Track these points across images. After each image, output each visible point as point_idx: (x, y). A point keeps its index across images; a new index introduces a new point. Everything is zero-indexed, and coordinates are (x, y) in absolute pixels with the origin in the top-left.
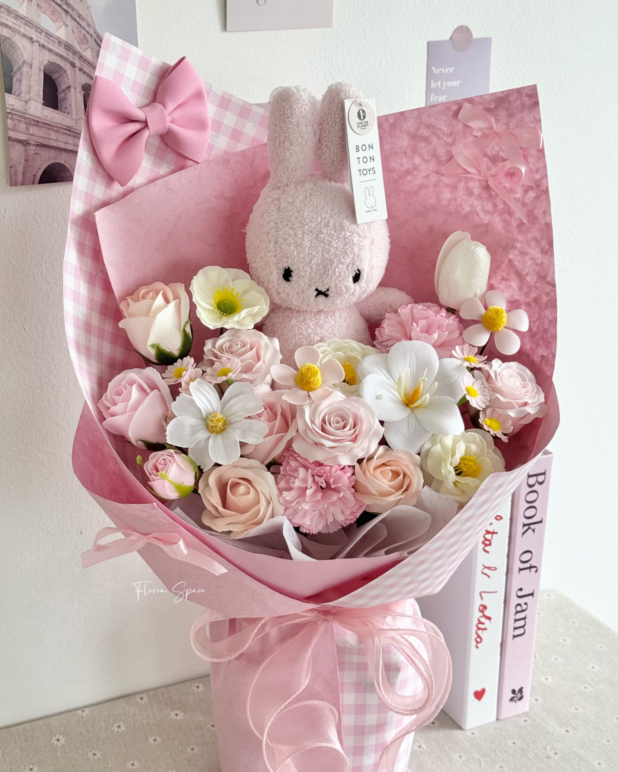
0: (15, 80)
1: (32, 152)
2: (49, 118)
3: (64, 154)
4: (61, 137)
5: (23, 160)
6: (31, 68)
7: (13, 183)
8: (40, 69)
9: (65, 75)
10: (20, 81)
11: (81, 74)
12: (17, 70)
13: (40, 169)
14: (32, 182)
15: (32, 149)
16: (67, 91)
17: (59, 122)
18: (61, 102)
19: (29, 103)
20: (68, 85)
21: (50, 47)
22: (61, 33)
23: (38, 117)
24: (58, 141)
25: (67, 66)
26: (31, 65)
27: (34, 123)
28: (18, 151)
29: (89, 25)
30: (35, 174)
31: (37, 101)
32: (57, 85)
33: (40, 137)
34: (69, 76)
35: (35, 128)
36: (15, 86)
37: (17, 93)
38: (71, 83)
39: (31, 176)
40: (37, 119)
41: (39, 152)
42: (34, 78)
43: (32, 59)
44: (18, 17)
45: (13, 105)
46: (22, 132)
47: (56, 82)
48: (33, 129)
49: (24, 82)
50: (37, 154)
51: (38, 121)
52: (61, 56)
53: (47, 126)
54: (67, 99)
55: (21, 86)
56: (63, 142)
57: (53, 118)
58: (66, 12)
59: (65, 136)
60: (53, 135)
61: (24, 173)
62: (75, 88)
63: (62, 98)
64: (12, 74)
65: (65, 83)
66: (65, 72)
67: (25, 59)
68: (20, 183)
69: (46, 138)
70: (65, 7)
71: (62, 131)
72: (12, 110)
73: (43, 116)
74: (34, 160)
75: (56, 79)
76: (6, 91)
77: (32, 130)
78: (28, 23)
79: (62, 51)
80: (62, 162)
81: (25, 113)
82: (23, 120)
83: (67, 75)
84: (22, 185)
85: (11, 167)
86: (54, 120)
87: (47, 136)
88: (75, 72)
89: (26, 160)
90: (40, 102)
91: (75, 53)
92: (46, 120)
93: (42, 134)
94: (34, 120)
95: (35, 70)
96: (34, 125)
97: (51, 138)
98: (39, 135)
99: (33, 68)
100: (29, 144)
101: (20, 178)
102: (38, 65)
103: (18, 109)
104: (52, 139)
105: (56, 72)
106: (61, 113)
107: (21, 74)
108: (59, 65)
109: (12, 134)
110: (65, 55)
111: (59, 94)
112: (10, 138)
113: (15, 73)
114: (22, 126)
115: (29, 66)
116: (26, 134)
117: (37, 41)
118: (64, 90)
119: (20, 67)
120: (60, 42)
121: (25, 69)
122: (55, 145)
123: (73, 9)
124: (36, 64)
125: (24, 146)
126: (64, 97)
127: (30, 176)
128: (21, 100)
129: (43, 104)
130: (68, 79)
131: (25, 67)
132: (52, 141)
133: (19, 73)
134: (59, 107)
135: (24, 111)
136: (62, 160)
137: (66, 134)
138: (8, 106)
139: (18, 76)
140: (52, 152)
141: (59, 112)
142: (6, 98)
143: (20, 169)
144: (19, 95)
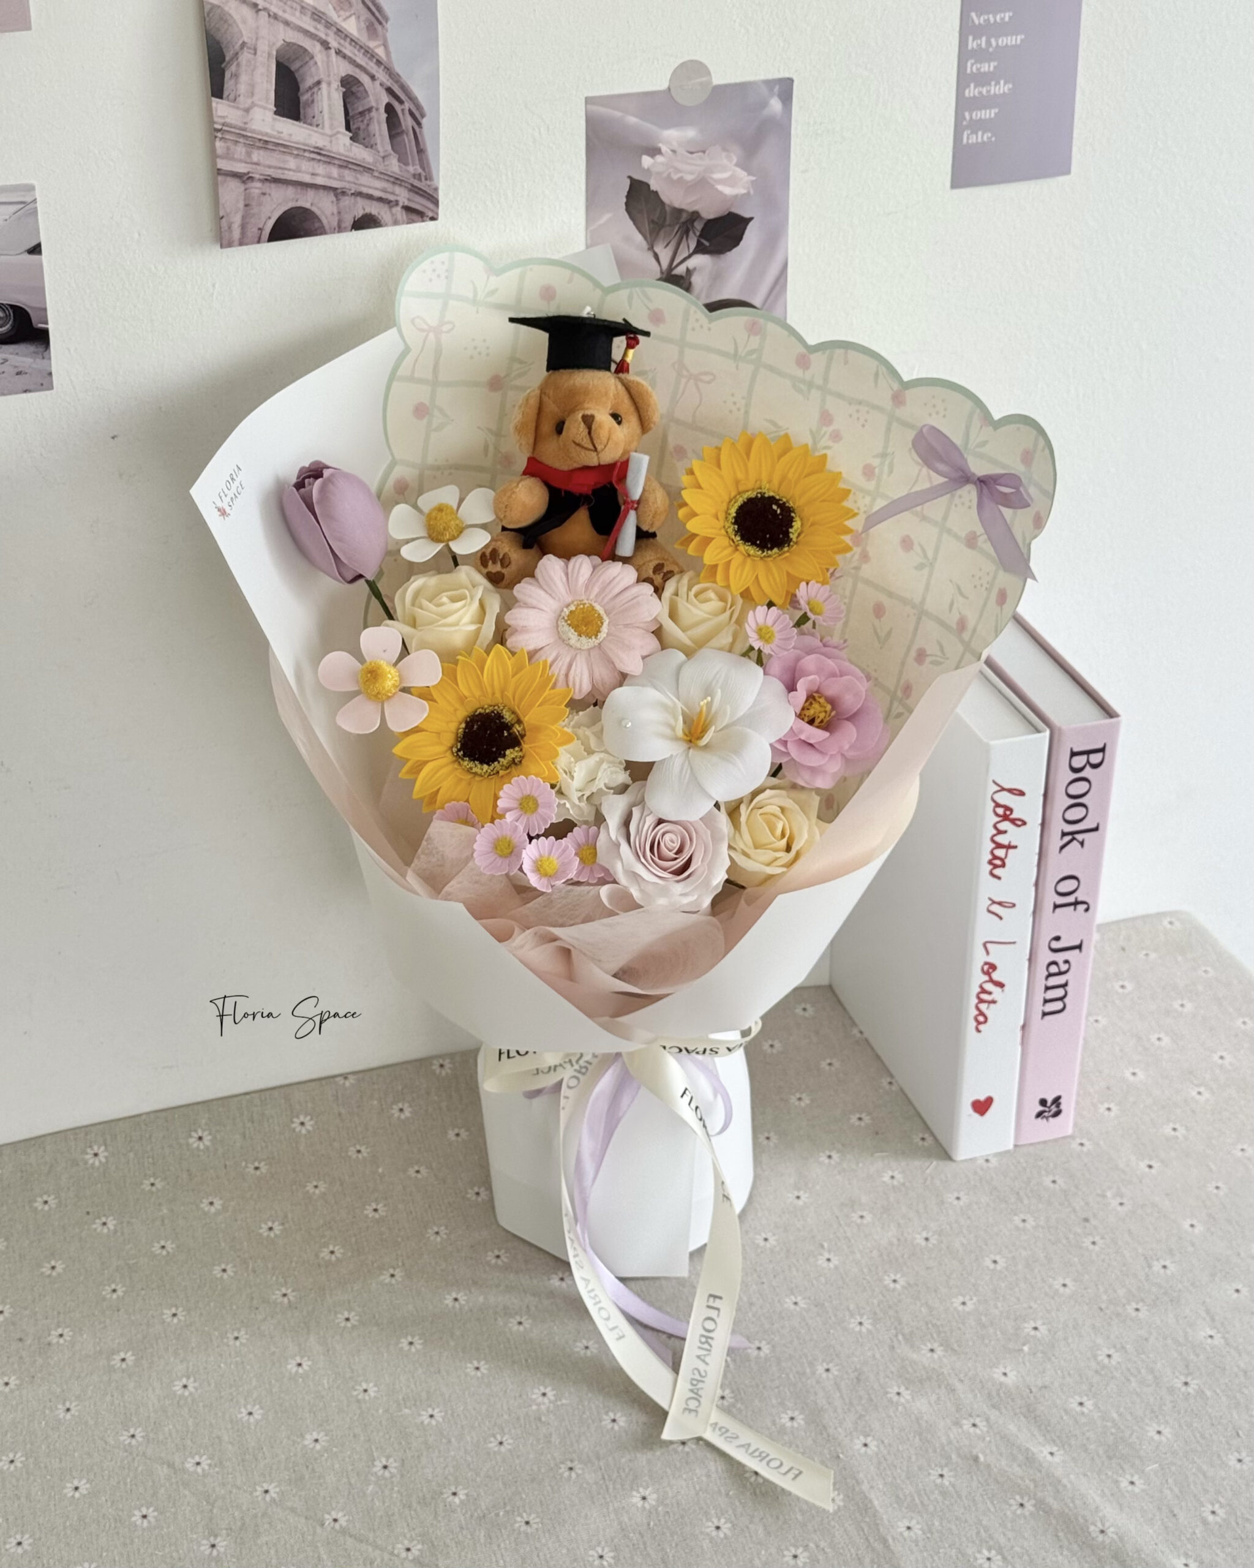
0: (227, 75)
1: (257, 191)
2: (285, 135)
3: (311, 193)
4: (306, 166)
5: (241, 205)
6: (255, 54)
7: (225, 242)
8: (269, 55)
9: (311, 63)
10: (236, 76)
11: (340, 59)
12: (232, 59)
13: (270, 218)
14: (256, 240)
15: (256, 188)
16: (315, 89)
17: (302, 140)
18: (304, 109)
19: (252, 112)
20: (316, 79)
21: (287, 16)
23: (267, 134)
24: (300, 171)
25: (315, 49)
26: (255, 50)
27: (261, 145)
28: (232, 192)
30: (261, 226)
31: (265, 108)
32: (299, 80)
33: (270, 167)
34: (319, 64)
35: (262, 152)
36: (229, 84)
37: (232, 97)
38: (322, 75)
39: (255, 230)
40: (265, 138)
41: (268, 191)
42: (261, 70)
43: (257, 39)
45: (223, 117)
46: (241, 161)
47: (297, 75)
48: (259, 154)
49: (244, 78)
50: (264, 194)
51: (266, 142)
52: (306, 32)
53: (282, 149)
54: (315, 104)
55: (238, 86)
56: (308, 173)
57: (291, 135)
59: (312, 163)
60: (292, 163)
61: (243, 227)
62: (329, 84)
63: (308, 100)
64: (223, 66)
65: (312, 76)
66: (312, 57)
67: (246, 40)
68: (236, 242)
69: (280, 168)
71: (307, 154)
72: (223, 125)
73: (275, 133)
74: (260, 204)
75: (298, 70)
76: (214, 95)
77: (257, 156)
79: (307, 23)
80: (307, 205)
81: (245, 130)
82: (241, 140)
83: (316, 63)
84: (241, 244)
85: (222, 218)
86: (295, 138)
87: (282, 165)
88: (328, 56)
89: (246, 205)
90: (270, 110)
91: (329, 25)
92: (279, 138)
93: (274, 163)
94: (260, 140)
95: (262, 57)
96: (259, 148)
97: (287, 166)
98: (268, 162)
99: (259, 53)
100: (251, 178)
101: (236, 234)
102: (266, 48)
103: (233, 122)
104: (290, 170)
105: (297, 58)
106: (305, 125)
107: (238, 65)
108: (301, 47)
109: (222, 164)
110: (312, 30)
111: (303, 94)
112: (219, 172)
113: (229, 62)
114: (240, 151)
115: (253, 52)
116: (246, 163)
117: (265, 9)
118: (310, 88)
119: (237, 54)
121: (245, 57)
122: (294, 178)
124: (263, 47)
125: (244, 182)
126: (311, 99)
127: (252, 231)
128: (238, 108)
129: (276, 113)
130: (318, 68)
131: (245, 53)
132: (291, 173)
133: (235, 64)
134: (302, 117)
135: (242, 125)
136: (307, 201)
137: (313, 159)
138: (216, 119)
139: (233, 68)
140: (290, 191)
141: (301, 124)
142: (214, 105)
143: (237, 220)
144: (235, 100)
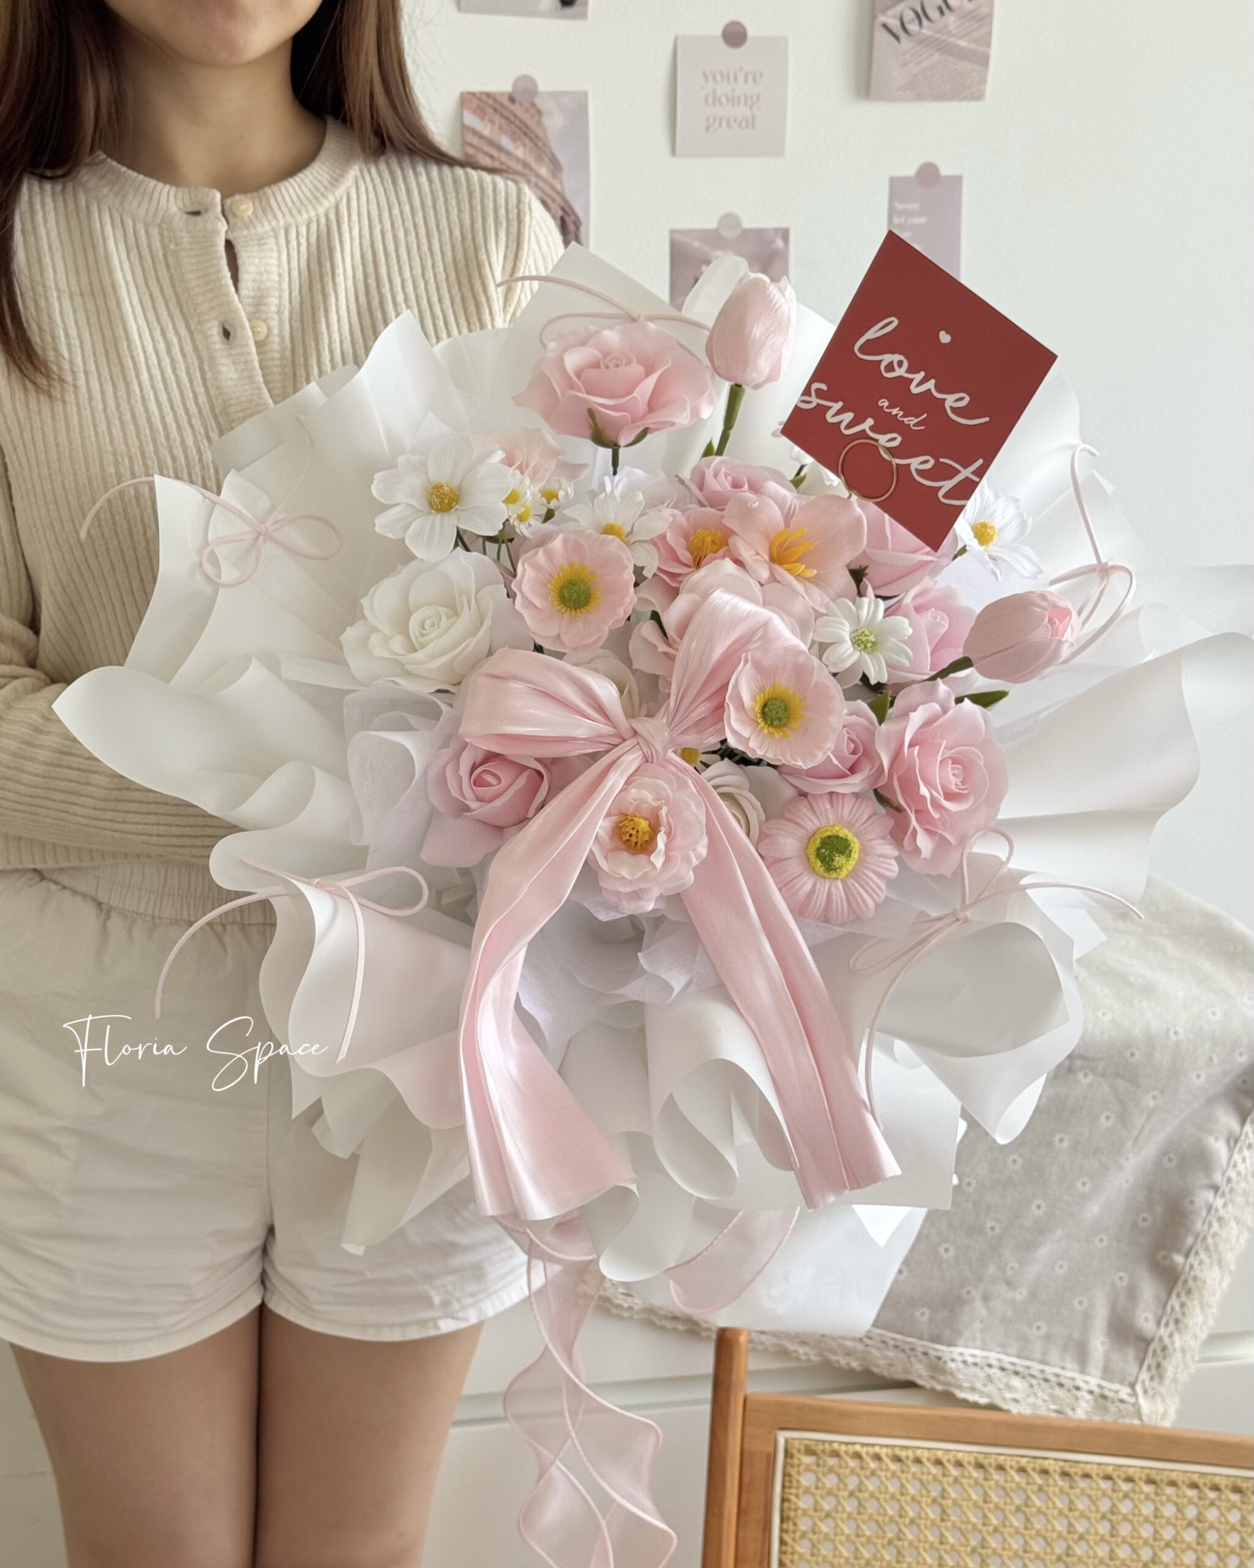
22: (520, 152)
29: (545, 145)
44: (481, 137)
58: (525, 134)
70: (524, 129)
78: (491, 142)
120: (518, 160)
123: (531, 130)
